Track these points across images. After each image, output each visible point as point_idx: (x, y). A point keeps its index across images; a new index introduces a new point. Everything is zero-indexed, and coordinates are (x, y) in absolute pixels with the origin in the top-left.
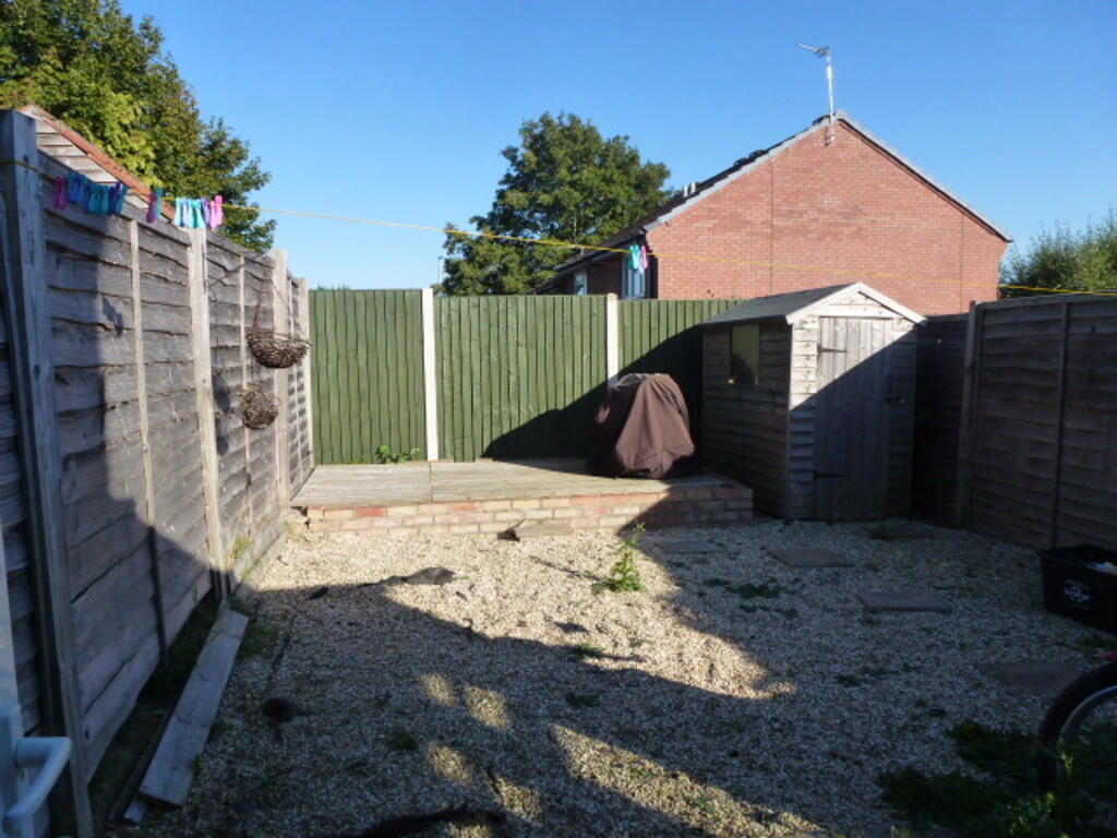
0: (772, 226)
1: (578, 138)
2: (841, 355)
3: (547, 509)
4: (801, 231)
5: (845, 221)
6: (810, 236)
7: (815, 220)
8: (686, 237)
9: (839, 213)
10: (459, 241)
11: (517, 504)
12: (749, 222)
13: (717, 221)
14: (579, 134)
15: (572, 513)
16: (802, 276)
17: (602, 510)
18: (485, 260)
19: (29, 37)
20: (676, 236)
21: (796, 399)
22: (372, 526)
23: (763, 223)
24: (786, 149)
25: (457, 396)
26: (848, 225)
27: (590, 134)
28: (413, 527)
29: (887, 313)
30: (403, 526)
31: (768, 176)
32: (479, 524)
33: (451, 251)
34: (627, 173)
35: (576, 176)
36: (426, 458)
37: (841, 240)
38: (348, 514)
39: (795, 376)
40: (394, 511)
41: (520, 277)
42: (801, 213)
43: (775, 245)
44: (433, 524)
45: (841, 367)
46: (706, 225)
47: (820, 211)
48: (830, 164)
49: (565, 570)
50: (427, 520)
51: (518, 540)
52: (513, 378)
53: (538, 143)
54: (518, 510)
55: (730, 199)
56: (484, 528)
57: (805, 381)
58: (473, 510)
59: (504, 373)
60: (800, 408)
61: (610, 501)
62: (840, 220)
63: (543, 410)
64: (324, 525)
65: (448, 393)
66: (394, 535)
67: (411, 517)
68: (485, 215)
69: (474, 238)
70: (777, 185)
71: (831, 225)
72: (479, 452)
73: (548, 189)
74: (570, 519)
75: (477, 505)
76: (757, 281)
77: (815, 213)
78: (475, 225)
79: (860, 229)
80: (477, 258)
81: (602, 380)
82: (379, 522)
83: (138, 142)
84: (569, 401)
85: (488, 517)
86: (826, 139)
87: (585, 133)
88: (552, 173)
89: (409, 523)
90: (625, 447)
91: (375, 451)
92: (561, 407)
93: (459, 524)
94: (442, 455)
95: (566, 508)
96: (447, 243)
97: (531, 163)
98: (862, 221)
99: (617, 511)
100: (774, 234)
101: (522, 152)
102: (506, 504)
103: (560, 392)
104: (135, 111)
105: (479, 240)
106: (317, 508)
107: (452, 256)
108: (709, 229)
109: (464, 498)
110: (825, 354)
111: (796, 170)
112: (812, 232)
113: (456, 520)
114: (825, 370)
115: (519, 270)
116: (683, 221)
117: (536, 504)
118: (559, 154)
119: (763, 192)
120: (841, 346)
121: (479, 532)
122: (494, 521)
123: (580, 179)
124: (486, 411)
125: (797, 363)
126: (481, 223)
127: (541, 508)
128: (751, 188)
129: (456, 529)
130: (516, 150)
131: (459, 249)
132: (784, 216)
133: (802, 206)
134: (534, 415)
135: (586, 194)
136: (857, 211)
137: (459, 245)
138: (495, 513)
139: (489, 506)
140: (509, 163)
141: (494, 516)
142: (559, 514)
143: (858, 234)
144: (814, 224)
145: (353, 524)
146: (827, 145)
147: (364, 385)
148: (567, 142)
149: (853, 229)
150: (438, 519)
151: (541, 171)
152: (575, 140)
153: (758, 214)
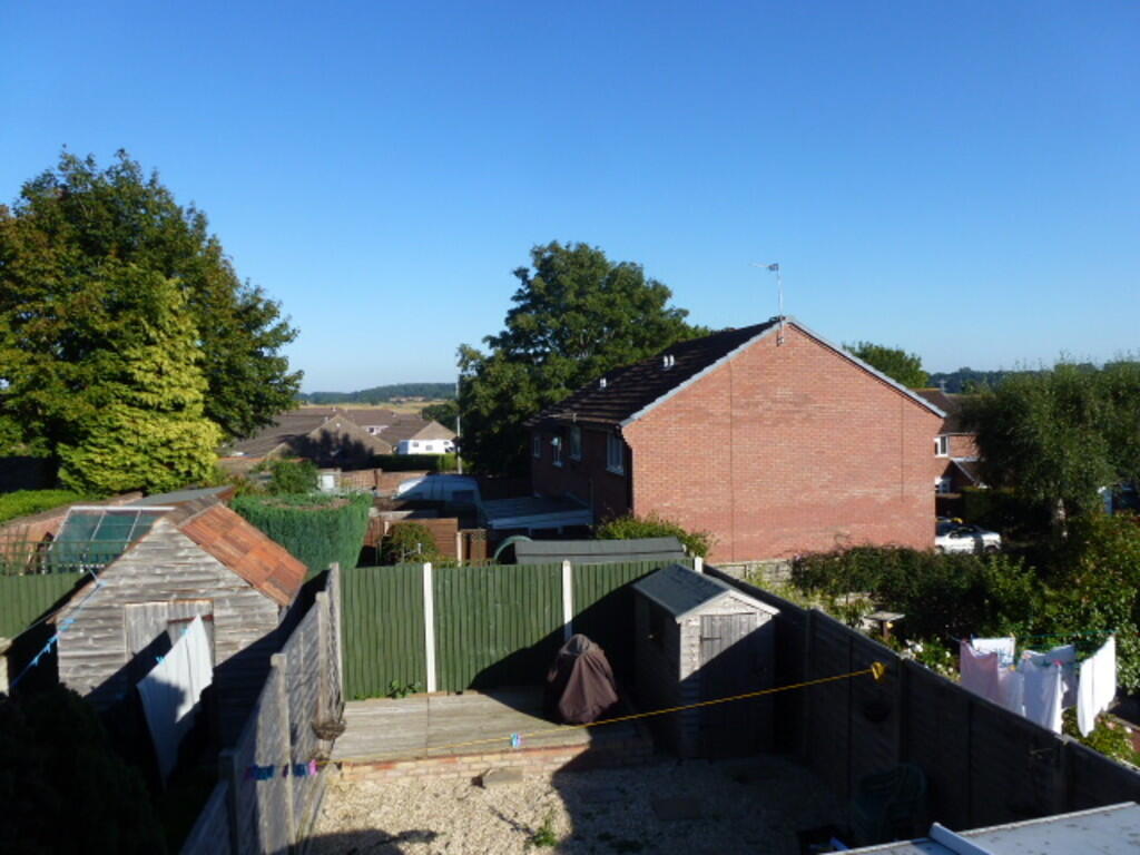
0: (731, 416)
1: (585, 262)
2: (718, 641)
3: (507, 760)
4: (758, 419)
5: (797, 409)
6: (765, 422)
7: (769, 409)
8: (656, 429)
9: (791, 403)
10: (472, 359)
11: (486, 758)
12: (712, 415)
13: (683, 415)
14: (586, 259)
15: (525, 762)
16: (759, 458)
17: (545, 760)
18: (497, 379)
19: (95, 236)
20: (648, 429)
21: (685, 673)
22: (385, 777)
23: (724, 414)
24: (743, 352)
25: (449, 643)
26: (798, 412)
27: (595, 260)
28: (413, 775)
29: (750, 610)
30: (407, 775)
31: (727, 375)
32: (459, 772)
33: (465, 369)
34: (630, 296)
35: (582, 301)
36: (426, 690)
37: (793, 425)
38: (369, 768)
39: (684, 659)
40: (401, 766)
41: (529, 395)
42: (757, 405)
43: (734, 433)
44: (428, 773)
45: (717, 649)
46: (674, 419)
47: (774, 401)
48: (782, 361)
49: (511, 822)
50: (422, 771)
51: (484, 788)
52: (492, 627)
53: (546, 266)
54: (486, 762)
55: (695, 395)
56: (463, 775)
57: (691, 661)
58: (455, 762)
59: (485, 625)
60: (688, 680)
61: (550, 753)
62: (791, 407)
63: (514, 649)
64: (352, 777)
65: (442, 640)
66: (401, 782)
67: (412, 769)
68: (497, 335)
69: (486, 357)
70: (735, 381)
71: (783, 412)
72: (466, 685)
73: (557, 312)
74: (523, 766)
75: (457, 759)
76: (719, 463)
77: (769, 404)
78: (488, 344)
79: (810, 415)
80: (489, 379)
81: (559, 625)
82: (390, 773)
83: (185, 323)
84: (535, 641)
85: (465, 767)
86: (778, 339)
87: (592, 258)
88: (560, 296)
89: (411, 773)
90: (566, 703)
91: (388, 684)
92: (528, 645)
93: (445, 773)
94: (439, 687)
95: (520, 759)
96: (461, 361)
97: (539, 288)
98: (810, 407)
99: (556, 760)
100: (734, 422)
101: (532, 273)
102: (478, 758)
103: (528, 634)
104: (183, 296)
105: (491, 360)
106: (348, 764)
107: (465, 373)
108: (675, 422)
109: (449, 752)
110: (705, 643)
111: (751, 368)
112: (767, 419)
113: (443, 770)
114: (705, 653)
115: (529, 388)
116: (653, 416)
117: (498, 756)
118: (566, 280)
119: (723, 388)
120: (717, 635)
121: (459, 777)
122: (470, 770)
123: (584, 305)
124: (472, 652)
125: (684, 649)
126: (493, 342)
127: (503, 760)
128: (713, 385)
129: (443, 776)
130: (526, 271)
131: (473, 366)
132: (742, 407)
133: (758, 398)
134: (508, 653)
135: (591, 318)
136: (807, 400)
137: (472, 363)
138: (469, 765)
139: (466, 759)
140: (520, 281)
141: (469, 766)
142: (515, 763)
143: (808, 419)
144: (769, 413)
145: (371, 776)
146: (778, 345)
147: (380, 636)
148: (572, 268)
149: (804, 415)
150: (431, 770)
151: (549, 295)
152: (582, 266)
153: (719, 408)
